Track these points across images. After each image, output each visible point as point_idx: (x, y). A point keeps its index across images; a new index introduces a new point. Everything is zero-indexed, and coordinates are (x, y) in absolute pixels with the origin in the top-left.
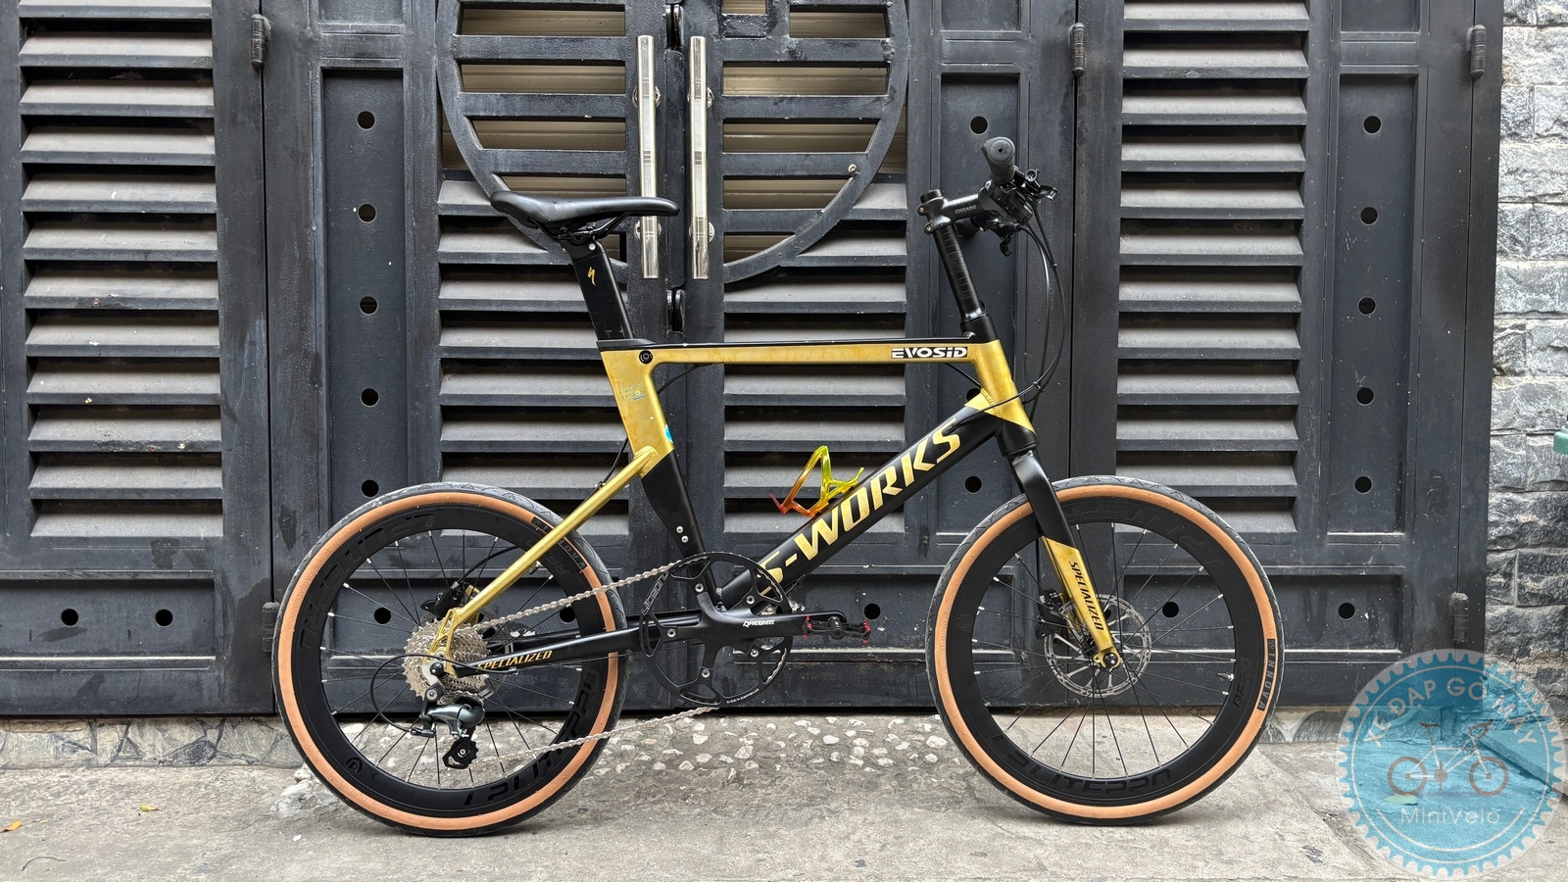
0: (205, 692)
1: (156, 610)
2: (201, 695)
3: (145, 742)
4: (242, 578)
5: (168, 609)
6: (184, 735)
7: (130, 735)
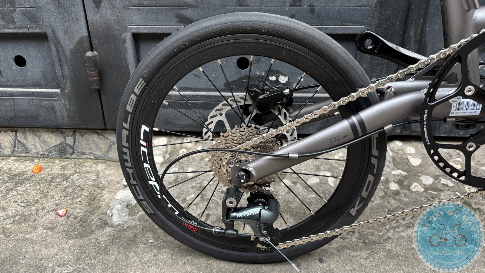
0: (58, 114)
1: (14, 56)
2: (56, 116)
3: (29, 143)
4: (66, 32)
5: (21, 55)
6: (52, 140)
7: (18, 138)
